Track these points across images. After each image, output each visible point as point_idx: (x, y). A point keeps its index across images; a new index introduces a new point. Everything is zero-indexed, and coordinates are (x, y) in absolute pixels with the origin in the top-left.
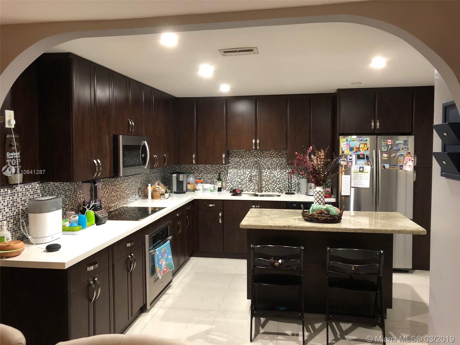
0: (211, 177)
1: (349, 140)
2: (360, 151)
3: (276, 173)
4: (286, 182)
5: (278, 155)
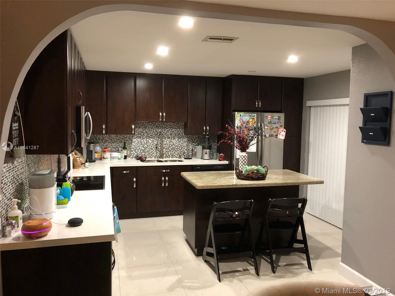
0: (116, 146)
1: (242, 115)
2: (249, 124)
3: (175, 142)
4: (183, 149)
5: (176, 127)
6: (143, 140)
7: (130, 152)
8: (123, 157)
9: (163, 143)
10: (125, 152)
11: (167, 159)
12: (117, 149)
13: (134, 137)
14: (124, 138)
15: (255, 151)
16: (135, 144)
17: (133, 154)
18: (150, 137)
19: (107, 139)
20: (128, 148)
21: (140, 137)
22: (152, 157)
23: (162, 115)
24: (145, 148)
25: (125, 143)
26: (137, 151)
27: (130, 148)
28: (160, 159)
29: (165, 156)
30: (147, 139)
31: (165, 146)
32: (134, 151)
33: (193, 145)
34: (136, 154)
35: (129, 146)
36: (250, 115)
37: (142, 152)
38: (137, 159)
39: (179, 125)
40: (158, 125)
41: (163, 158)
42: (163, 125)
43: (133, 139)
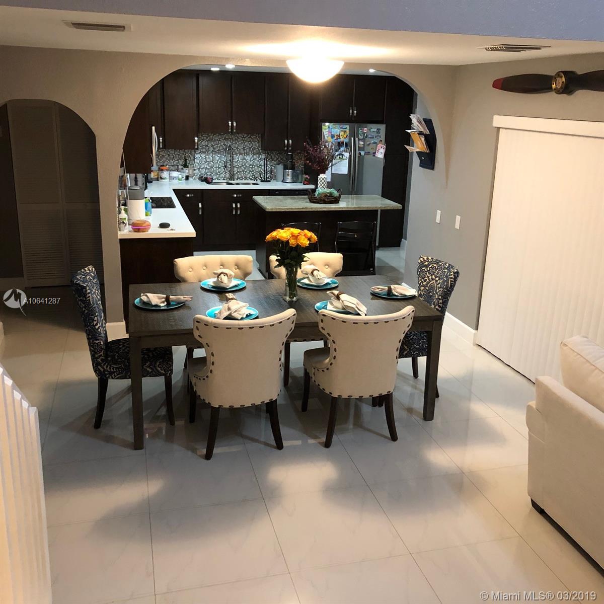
0: (175, 163)
1: (330, 127)
2: (340, 138)
3: (249, 159)
4: (259, 169)
5: (250, 139)
6: (208, 157)
7: (192, 172)
8: (185, 178)
9: (234, 160)
10: (186, 172)
11: (239, 181)
12: (176, 167)
13: (197, 152)
14: (184, 153)
15: (347, 173)
16: (198, 161)
17: (196, 174)
18: (217, 152)
19: (164, 154)
20: (190, 166)
21: (204, 153)
22: (220, 178)
23: (232, 124)
24: (211, 167)
25: (186, 160)
26: (201, 170)
27: (192, 166)
28: (230, 182)
29: (236, 177)
30: (214, 155)
31: (236, 164)
32: (197, 171)
33: (272, 164)
34: (200, 173)
35: (191, 163)
36: (341, 126)
37: (207, 171)
38: (202, 181)
39: (254, 136)
40: (227, 137)
41: (234, 180)
42: (233, 136)
43: (196, 155)
